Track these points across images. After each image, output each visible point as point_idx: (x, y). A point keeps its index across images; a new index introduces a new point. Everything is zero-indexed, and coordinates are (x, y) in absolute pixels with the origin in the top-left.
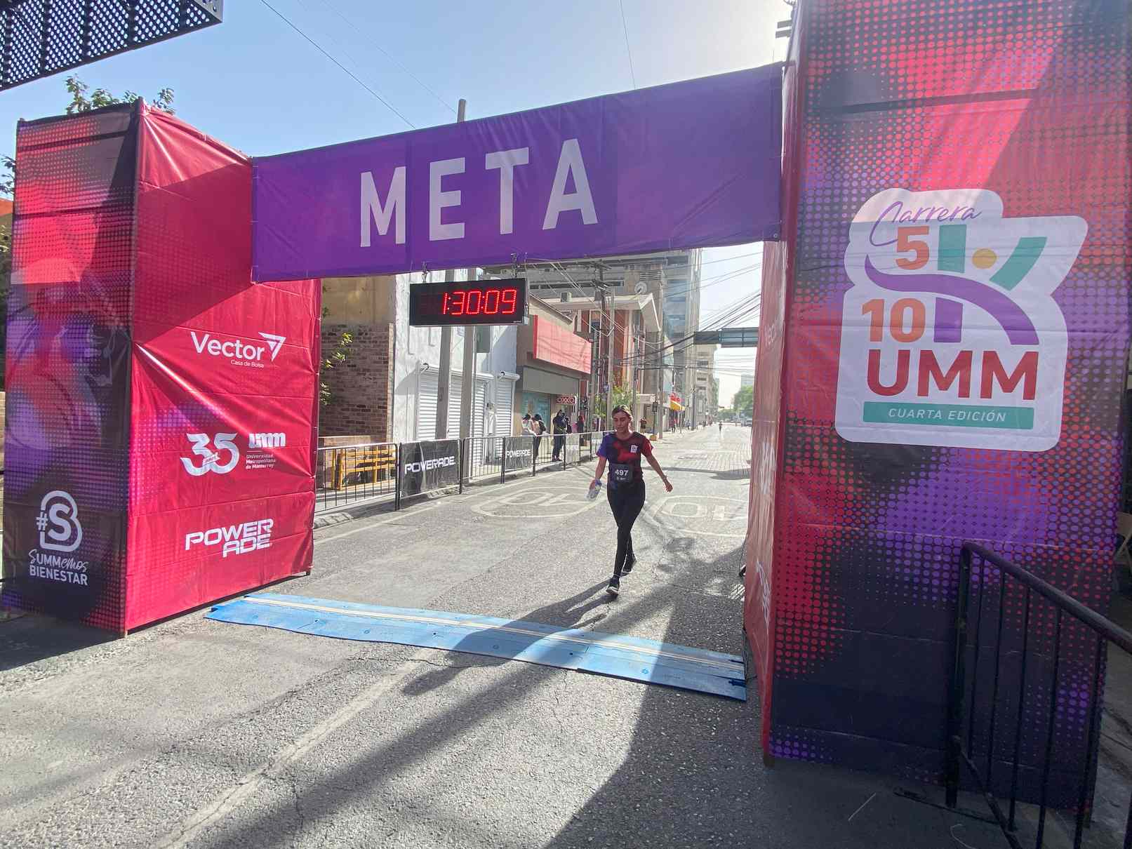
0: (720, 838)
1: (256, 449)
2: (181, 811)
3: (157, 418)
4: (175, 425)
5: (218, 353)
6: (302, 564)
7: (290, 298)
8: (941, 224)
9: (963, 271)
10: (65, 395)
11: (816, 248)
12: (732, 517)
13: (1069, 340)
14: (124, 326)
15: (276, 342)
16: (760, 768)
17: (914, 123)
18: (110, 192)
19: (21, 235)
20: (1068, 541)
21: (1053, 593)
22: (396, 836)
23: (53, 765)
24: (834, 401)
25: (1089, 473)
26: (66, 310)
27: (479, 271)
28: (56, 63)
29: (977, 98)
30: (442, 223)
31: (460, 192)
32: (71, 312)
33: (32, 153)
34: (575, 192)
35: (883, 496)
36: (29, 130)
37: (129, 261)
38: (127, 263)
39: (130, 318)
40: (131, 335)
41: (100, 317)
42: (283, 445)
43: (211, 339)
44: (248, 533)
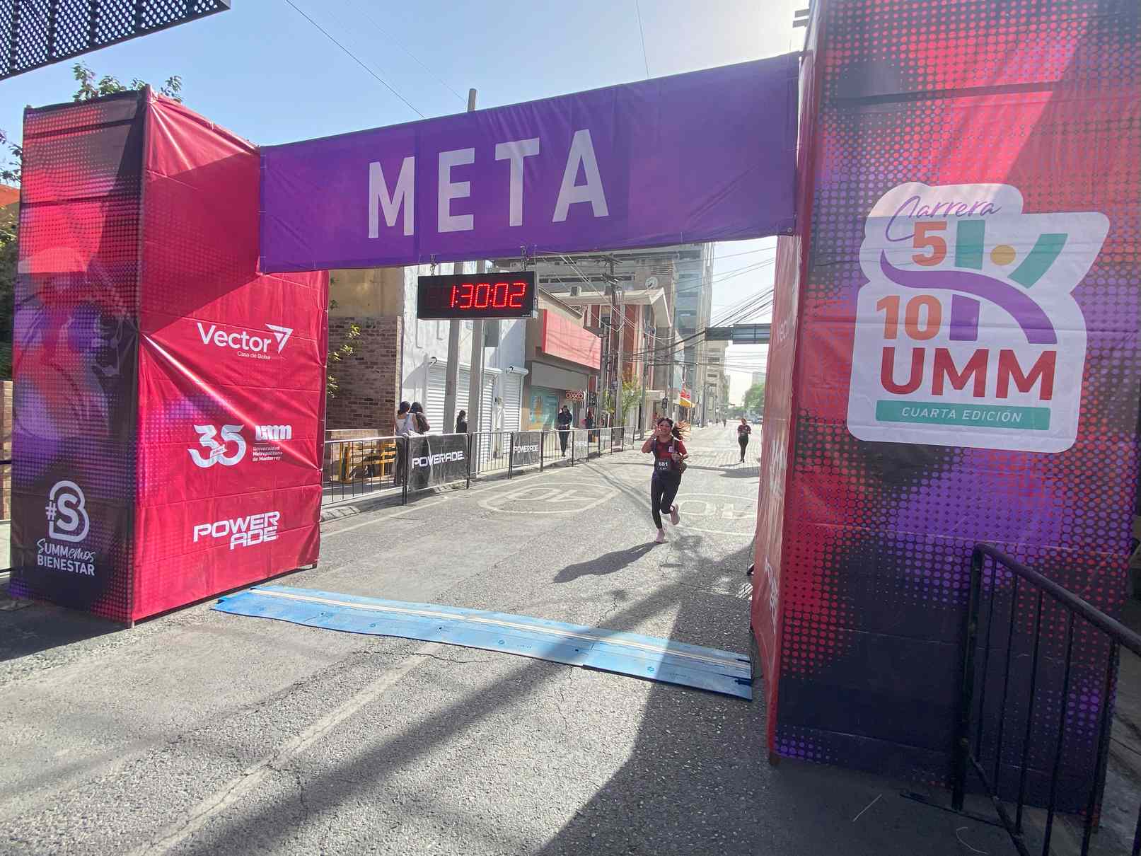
0: (724, 837)
1: (263, 441)
2: (186, 800)
3: (165, 409)
4: (182, 416)
5: (225, 344)
6: (308, 556)
7: (297, 290)
8: (959, 219)
9: (981, 268)
10: (73, 385)
11: (830, 242)
12: (741, 516)
13: (1088, 339)
14: (132, 317)
15: (283, 334)
16: (766, 768)
17: (933, 116)
18: (117, 180)
19: (27, 223)
20: (1082, 544)
21: (1066, 597)
22: (401, 828)
23: (60, 753)
24: (847, 400)
25: (1106, 474)
26: (73, 299)
27: (489, 264)
28: (63, 50)
29: (998, 90)
30: (450, 215)
31: (469, 183)
32: (78, 302)
33: (39, 141)
34: (586, 184)
35: (895, 496)
36: (36, 117)
37: (136, 251)
38: (134, 253)
39: (137, 308)
40: (138, 325)
41: (107, 307)
42: (289, 437)
43: (217, 330)
44: (255, 525)
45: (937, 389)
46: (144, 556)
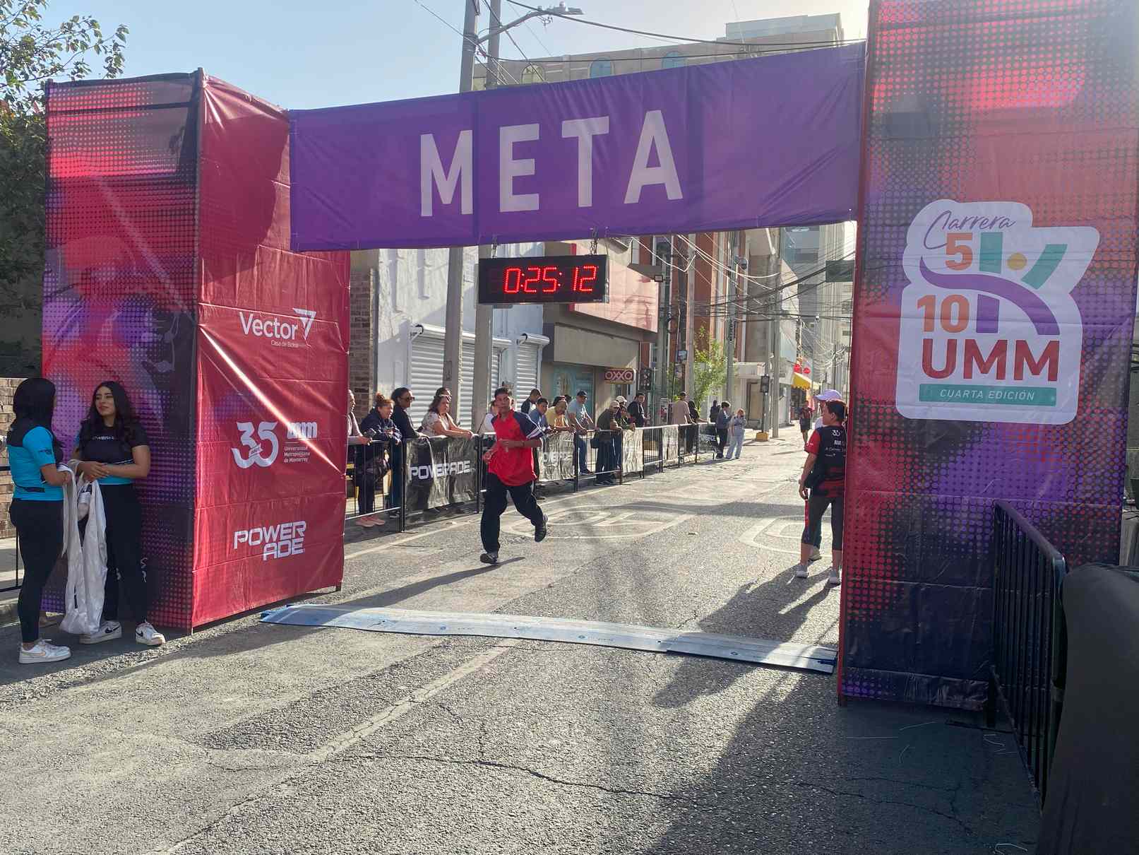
1: (293, 440)
4: (227, 413)
5: (261, 333)
7: (320, 265)
8: (983, 230)
9: (999, 272)
11: (879, 249)
14: (189, 310)
15: (307, 317)
19: (58, 208)
20: (1084, 498)
24: (895, 383)
25: (1100, 441)
26: (118, 292)
30: (514, 194)
31: (533, 160)
32: (125, 294)
33: (68, 120)
34: (659, 166)
35: (936, 465)
36: (62, 92)
37: (193, 241)
38: (191, 244)
39: (195, 301)
40: (196, 319)
41: (160, 299)
42: (315, 435)
43: (254, 318)
44: (284, 535)
45: (968, 374)
46: (199, 560)
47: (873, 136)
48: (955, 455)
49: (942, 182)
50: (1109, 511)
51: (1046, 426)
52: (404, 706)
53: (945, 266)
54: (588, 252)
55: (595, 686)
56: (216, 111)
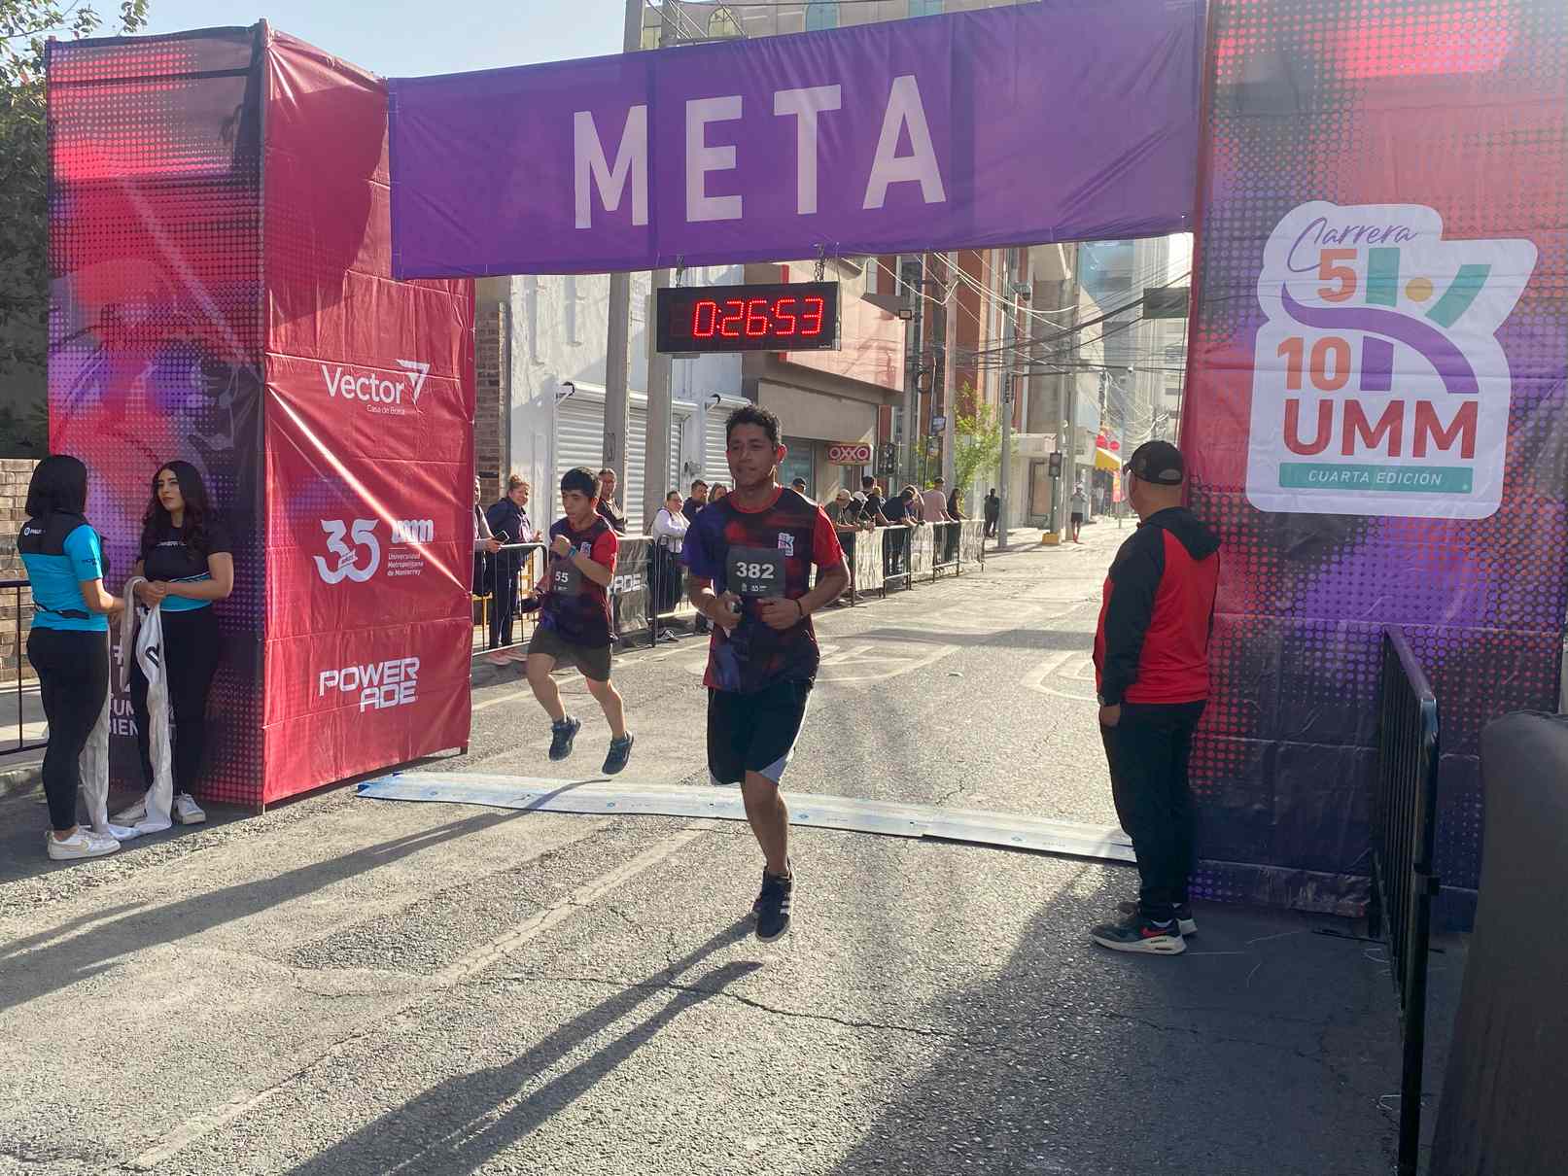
1: (399, 544)
5: (353, 394)
7: (434, 299)
8: (1372, 246)
9: (1394, 305)
11: (1223, 273)
14: (253, 363)
15: (418, 372)
20: (1509, 622)
24: (1245, 462)
25: (1533, 542)
26: (153, 337)
30: (706, 196)
31: (734, 147)
32: (163, 341)
33: (78, 93)
34: (912, 154)
35: (1302, 576)
36: (69, 56)
37: (257, 266)
38: (254, 269)
39: (261, 350)
40: (263, 374)
41: (212, 348)
42: (431, 538)
43: (343, 374)
44: (389, 676)
45: (1348, 448)
46: (272, 711)
47: (1217, 111)
48: (1329, 562)
49: (1315, 177)
50: (1544, 639)
51: (1457, 522)
52: (561, 910)
53: (1318, 296)
54: (812, 279)
55: (824, 883)
56: (286, 80)
